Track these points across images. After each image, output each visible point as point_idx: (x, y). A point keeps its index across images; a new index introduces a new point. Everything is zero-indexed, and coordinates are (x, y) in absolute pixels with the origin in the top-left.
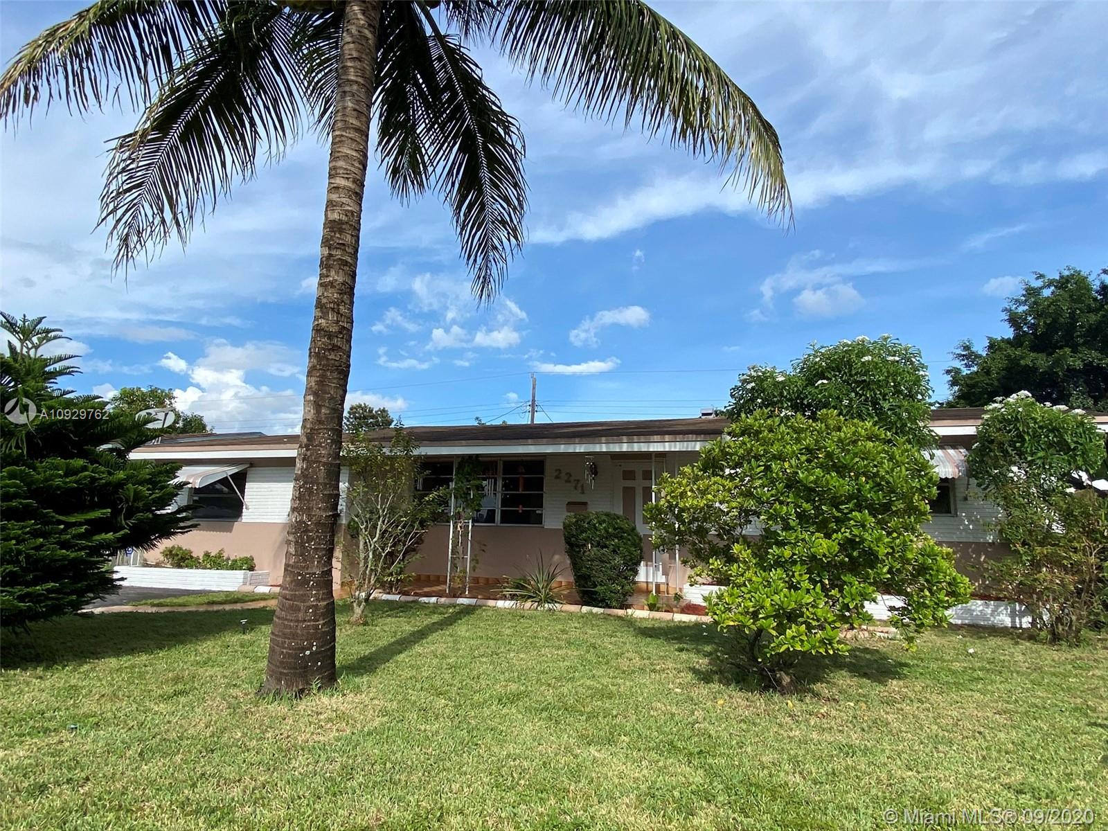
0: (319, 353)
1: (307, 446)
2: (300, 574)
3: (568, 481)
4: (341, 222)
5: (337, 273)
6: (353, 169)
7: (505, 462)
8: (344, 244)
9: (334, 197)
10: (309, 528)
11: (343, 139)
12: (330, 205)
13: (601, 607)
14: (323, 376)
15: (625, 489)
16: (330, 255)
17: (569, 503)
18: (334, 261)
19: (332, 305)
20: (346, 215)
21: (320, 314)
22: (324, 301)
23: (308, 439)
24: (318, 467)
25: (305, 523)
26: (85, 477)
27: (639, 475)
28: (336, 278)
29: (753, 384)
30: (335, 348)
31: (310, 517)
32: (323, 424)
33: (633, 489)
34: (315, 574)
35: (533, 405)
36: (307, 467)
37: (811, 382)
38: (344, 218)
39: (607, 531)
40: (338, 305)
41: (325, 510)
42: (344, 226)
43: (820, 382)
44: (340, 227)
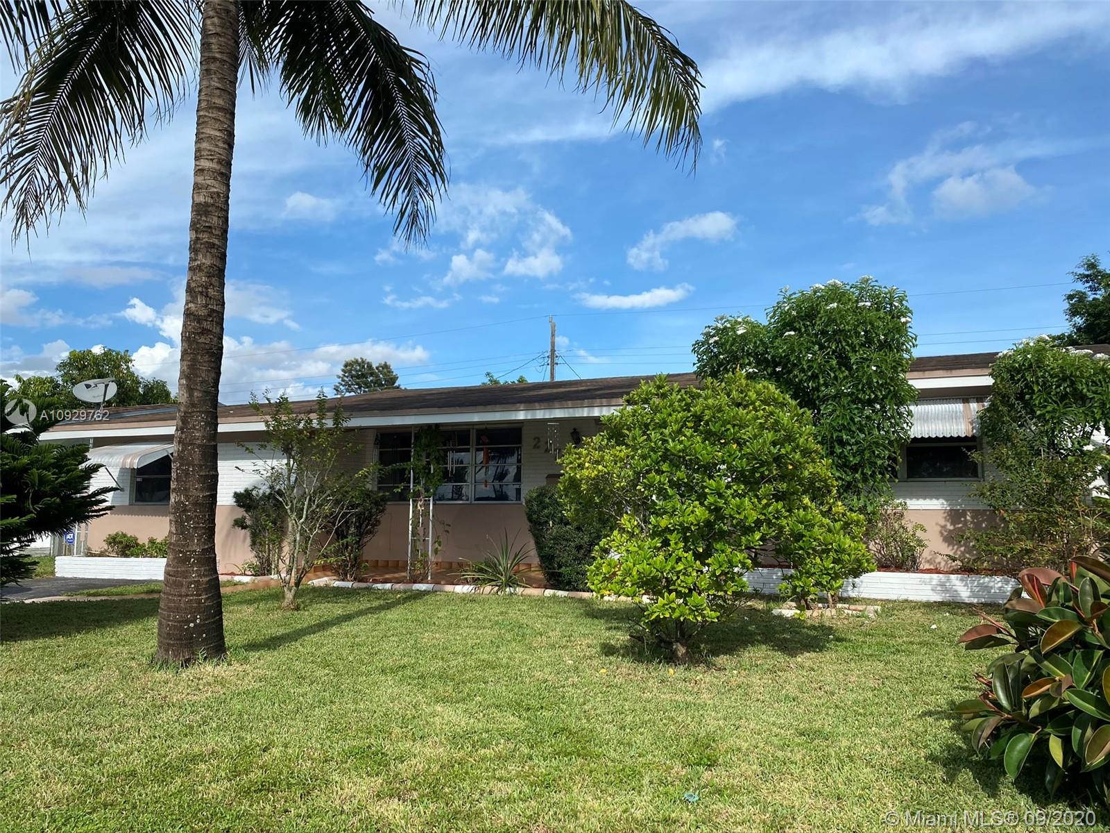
0: (189, 337)
1: (182, 429)
4: (206, 205)
5: (205, 256)
6: (217, 150)
8: (210, 227)
9: (200, 179)
10: (188, 508)
11: (206, 119)
14: (194, 360)
16: (198, 239)
18: (201, 244)
19: (200, 289)
20: (212, 197)
22: (193, 285)
23: (183, 423)
24: (193, 449)
25: (183, 504)
28: (204, 261)
29: (717, 338)
30: (204, 332)
31: (187, 499)
32: (196, 407)
35: (552, 357)
36: (182, 449)
37: (779, 334)
38: (210, 201)
40: (207, 288)
41: (202, 490)
42: (210, 209)
43: (787, 334)
44: (206, 210)
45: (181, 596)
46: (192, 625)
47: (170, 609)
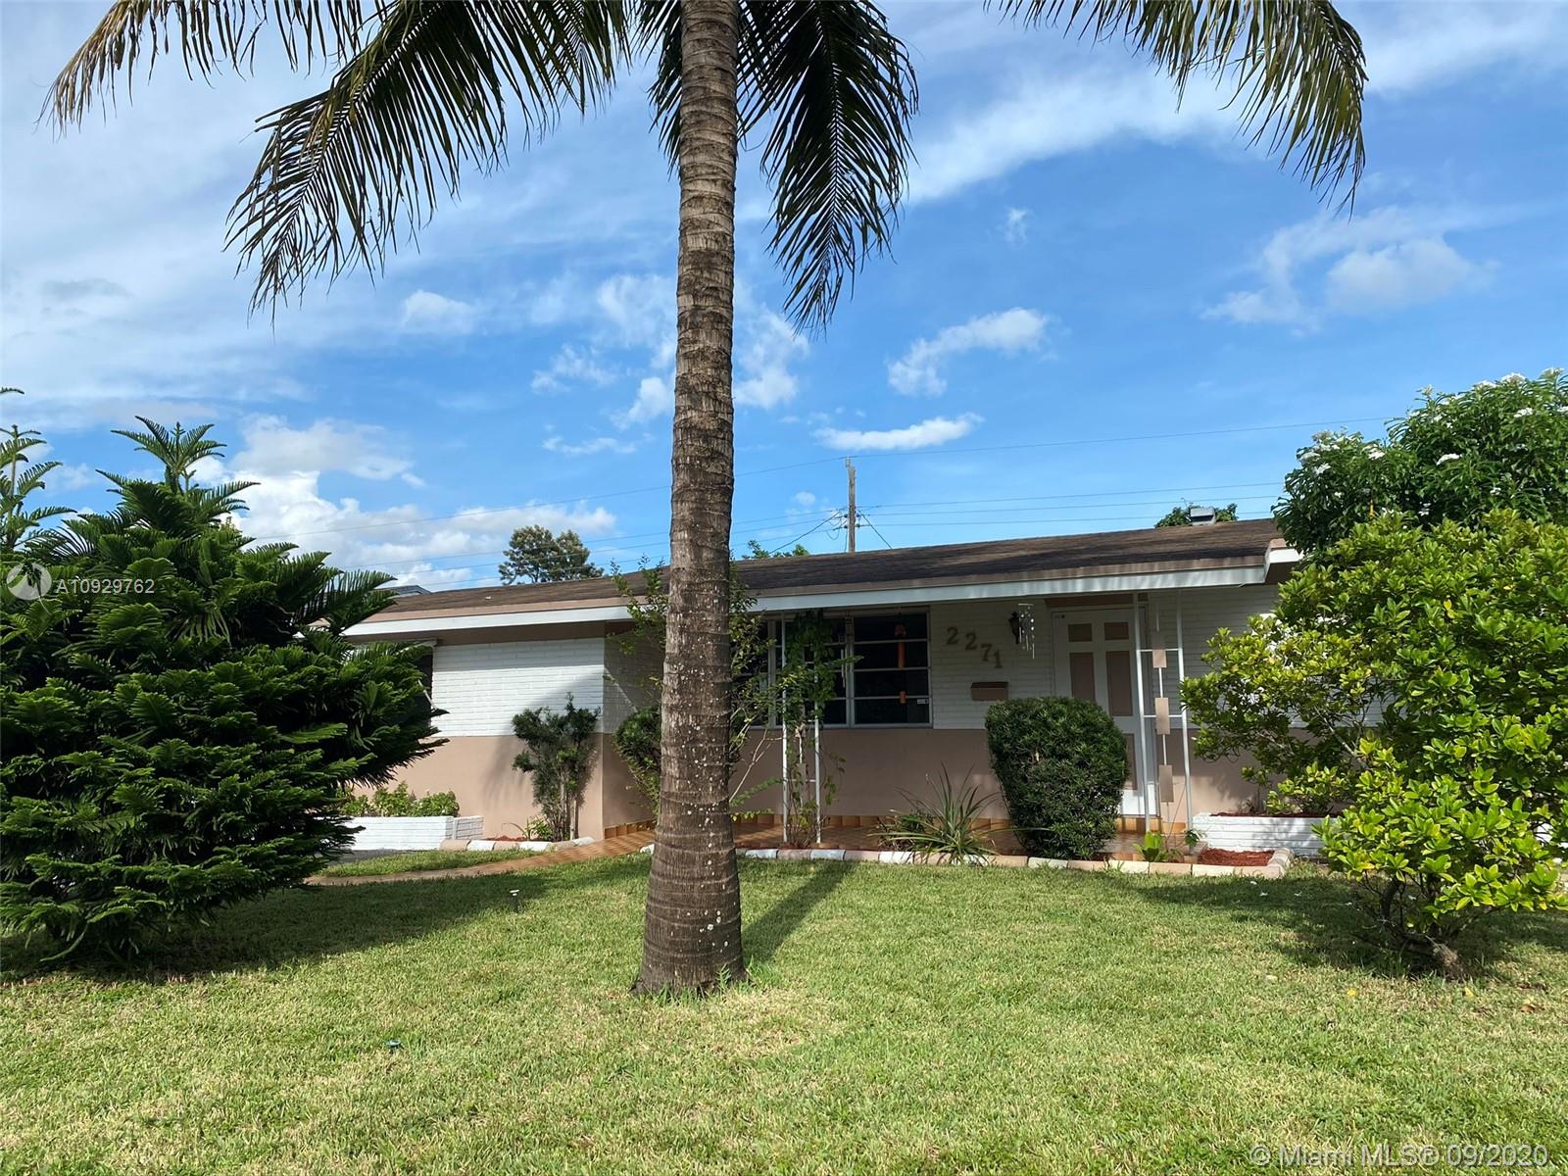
0: (691, 464)
1: (684, 610)
2: (689, 808)
3: (969, 647)
4: (709, 253)
5: (709, 335)
6: (721, 165)
7: (856, 619)
8: (716, 289)
9: (695, 213)
10: (699, 736)
11: (703, 117)
12: (687, 227)
13: (1059, 858)
14: (701, 501)
15: (1075, 658)
16: (697, 308)
17: (975, 685)
18: (704, 316)
19: (705, 388)
20: (717, 241)
21: (689, 403)
22: (692, 381)
23: (686, 600)
24: (704, 642)
25: (692, 729)
26: (310, 673)
27: (1098, 632)
28: (708, 342)
29: (1326, 466)
30: (715, 456)
31: (698, 718)
32: (706, 576)
33: (1088, 657)
34: (711, 806)
35: (852, 515)
36: (688, 642)
37: (1428, 457)
38: (714, 247)
39: (1067, 730)
40: (715, 387)
41: (718, 707)
42: (714, 259)
43: (1445, 458)
44: (710, 262)
45: (692, 879)
46: (710, 927)
47: (675, 902)
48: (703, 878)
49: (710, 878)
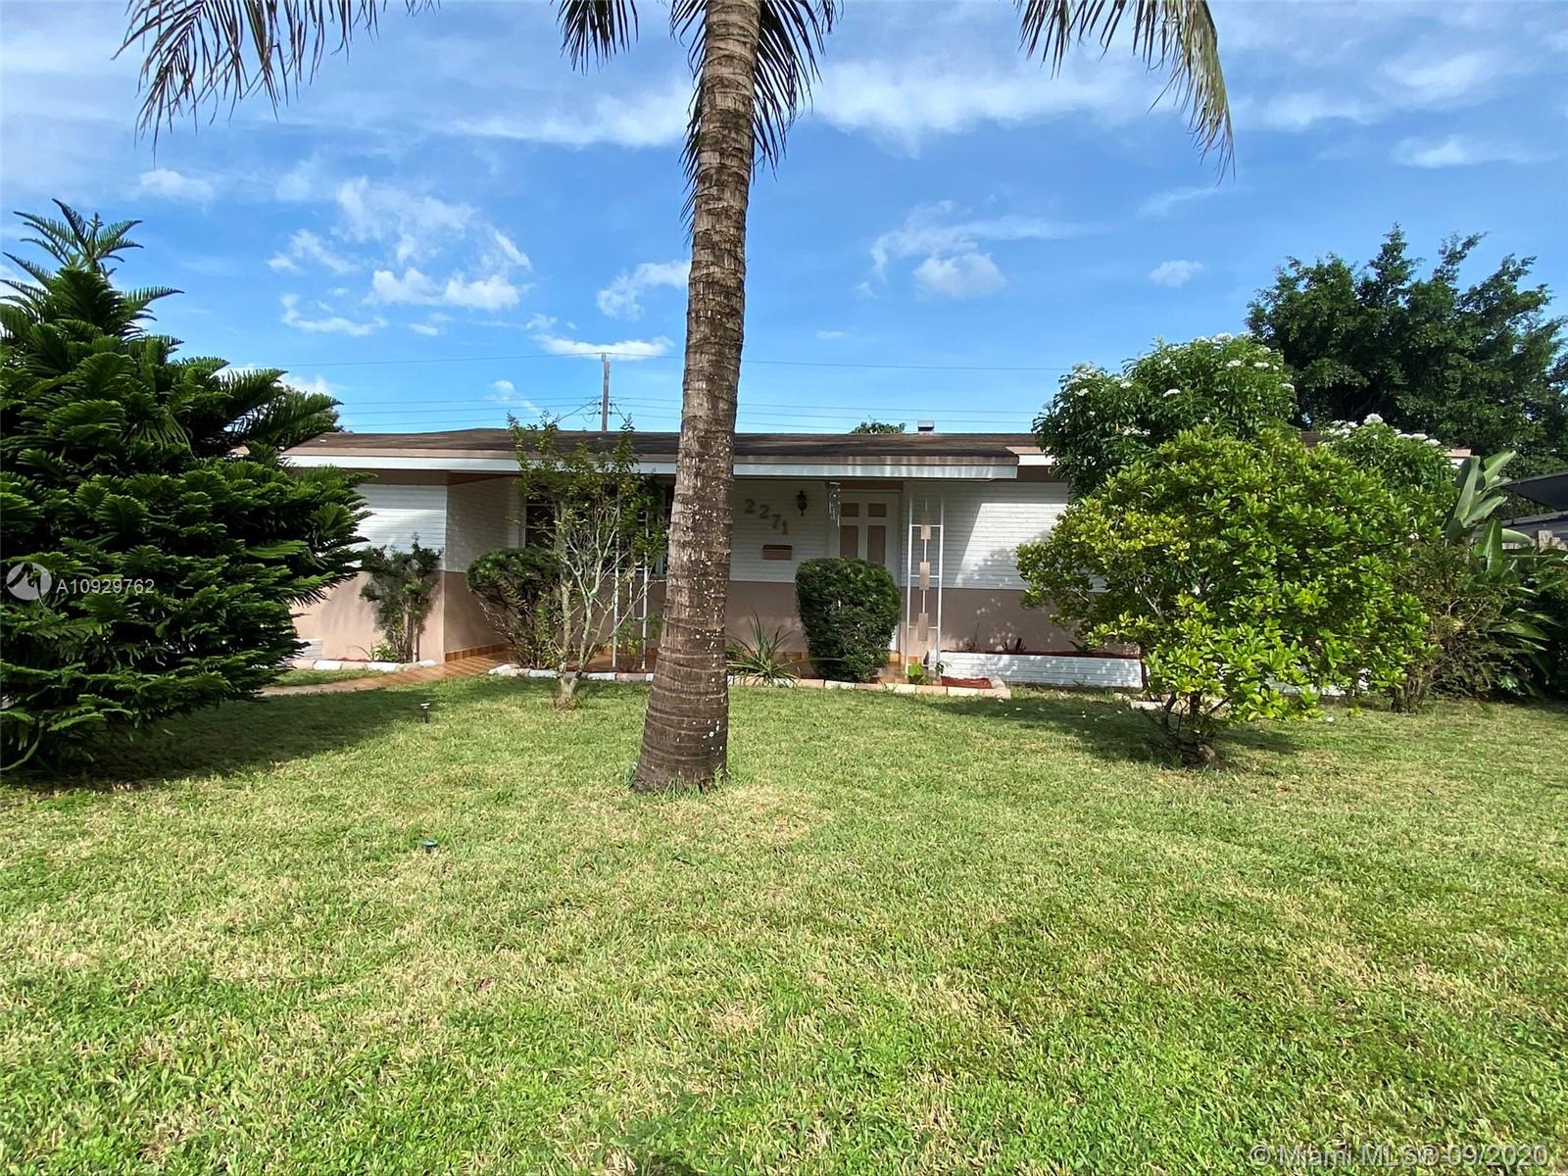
0: (713, 318)
1: (700, 455)
2: (697, 632)
3: (764, 517)
4: (737, 114)
8: (740, 150)
10: (708, 570)
12: (710, 86)
13: (848, 681)
14: (720, 354)
15: (844, 529)
16: (723, 166)
17: (766, 547)
18: (729, 175)
19: (728, 246)
20: (743, 104)
21: (711, 259)
22: (716, 238)
23: (701, 446)
25: (703, 564)
27: (864, 511)
28: (732, 203)
29: (1086, 391)
30: (731, 312)
31: (709, 554)
33: (856, 528)
34: (715, 631)
35: (605, 403)
36: (703, 485)
37: (1157, 391)
38: (741, 108)
39: (865, 585)
41: (725, 545)
43: (1170, 392)
45: (699, 693)
46: (712, 734)
47: (682, 713)
48: (707, 693)
49: (713, 693)
